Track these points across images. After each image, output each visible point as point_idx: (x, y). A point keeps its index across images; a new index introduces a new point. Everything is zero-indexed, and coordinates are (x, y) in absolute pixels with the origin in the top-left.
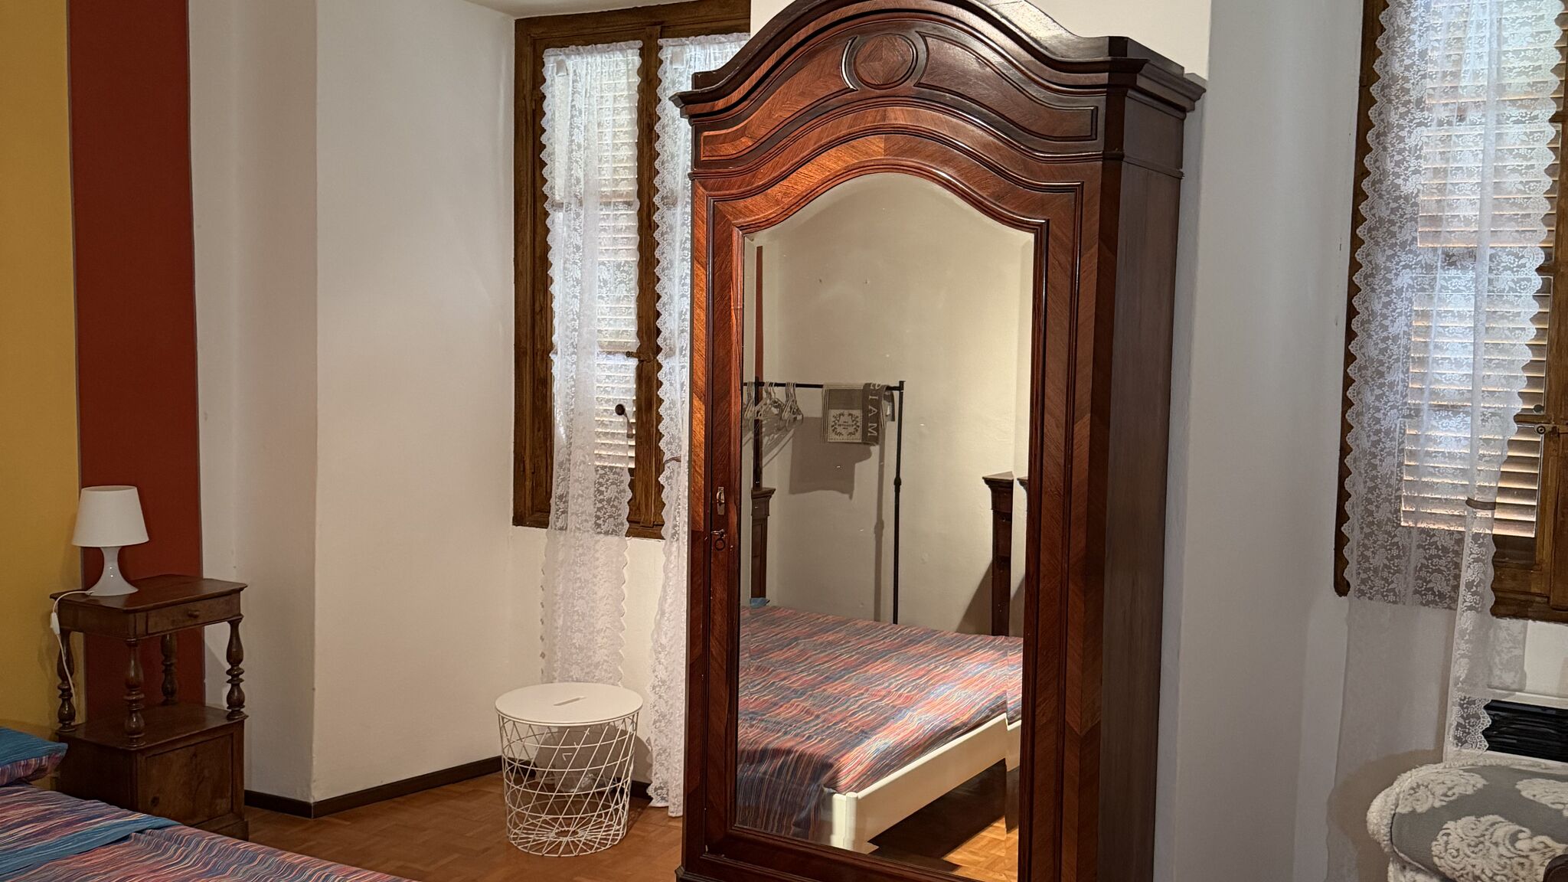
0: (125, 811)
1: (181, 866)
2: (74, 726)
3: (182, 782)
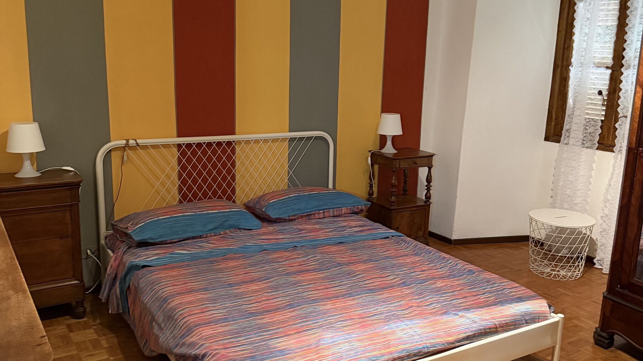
0: (388, 228)
1: (406, 250)
2: (373, 198)
3: (407, 223)
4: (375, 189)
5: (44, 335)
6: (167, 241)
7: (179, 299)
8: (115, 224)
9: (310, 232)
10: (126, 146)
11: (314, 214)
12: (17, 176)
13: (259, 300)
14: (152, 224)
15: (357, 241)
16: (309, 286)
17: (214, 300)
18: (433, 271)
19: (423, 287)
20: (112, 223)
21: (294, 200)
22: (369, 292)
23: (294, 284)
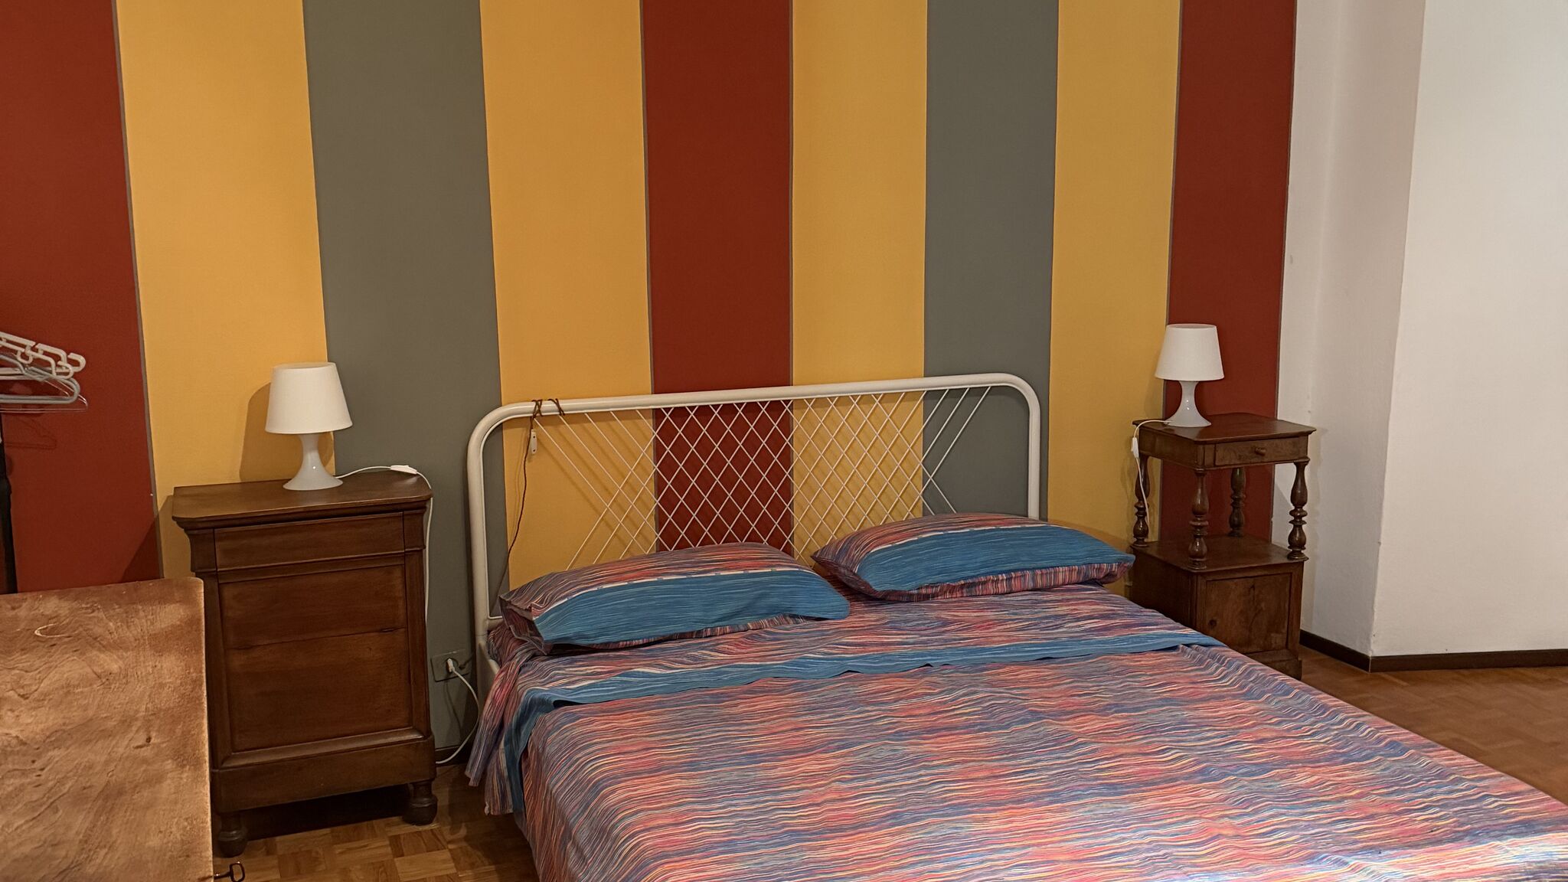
0: (1178, 625)
1: (1219, 683)
2: (1146, 543)
3: (1239, 610)
4: (1153, 520)
5: (207, 875)
6: (619, 642)
7: (627, 786)
8: (507, 600)
9: (967, 629)
10: (535, 416)
11: (984, 583)
12: (289, 486)
13: (820, 800)
14: (584, 602)
15: (1087, 656)
16: (948, 770)
17: (707, 795)
18: (1290, 742)
19: (1255, 787)
20: (502, 597)
21: (934, 546)
22: (1105, 791)
23: (913, 762)
